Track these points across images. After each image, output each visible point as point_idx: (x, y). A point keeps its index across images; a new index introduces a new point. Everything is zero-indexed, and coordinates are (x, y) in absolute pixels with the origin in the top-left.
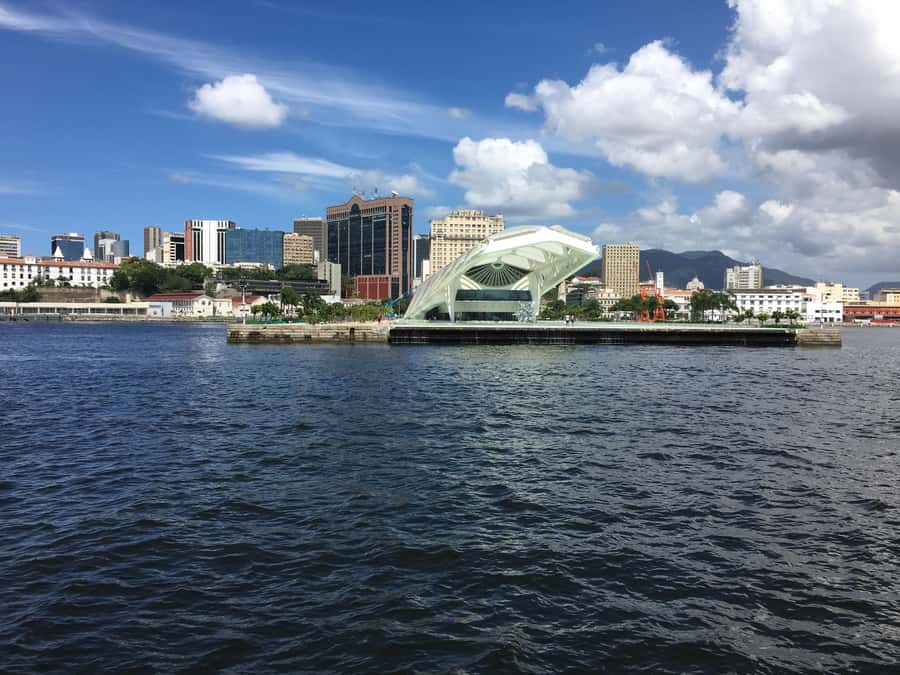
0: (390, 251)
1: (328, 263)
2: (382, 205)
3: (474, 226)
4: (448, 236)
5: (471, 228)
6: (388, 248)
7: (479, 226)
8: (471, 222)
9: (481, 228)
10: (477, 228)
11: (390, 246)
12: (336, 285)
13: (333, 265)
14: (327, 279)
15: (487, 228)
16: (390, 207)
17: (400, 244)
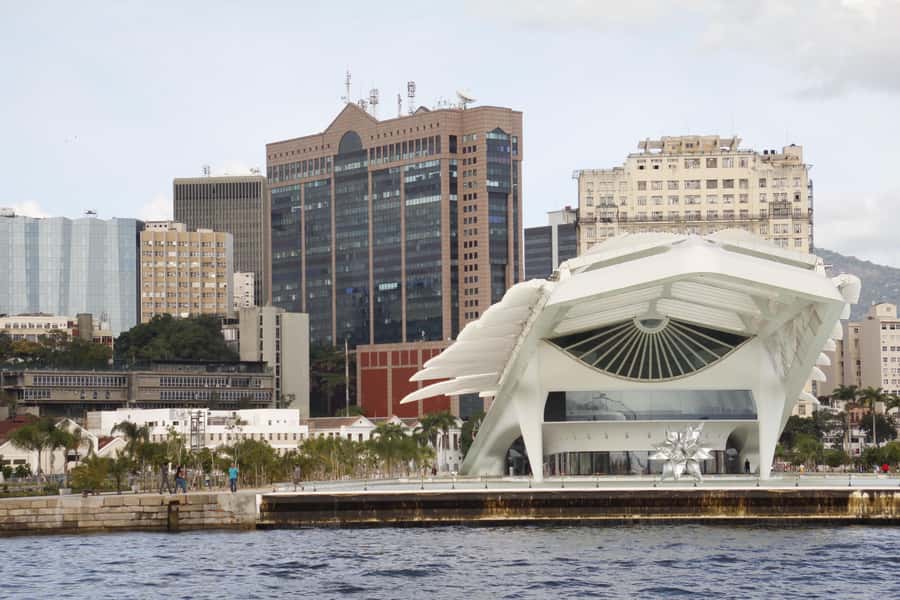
0: (454, 269)
1: (269, 312)
2: (427, 134)
3: (712, 183)
4: (631, 215)
5: (704, 191)
6: (446, 263)
7: (728, 183)
8: (703, 173)
9: (736, 190)
10: (720, 190)
11: (454, 256)
12: (297, 375)
13: (287, 316)
14: (269, 357)
15: (755, 191)
16: (453, 139)
17: (484, 249)
